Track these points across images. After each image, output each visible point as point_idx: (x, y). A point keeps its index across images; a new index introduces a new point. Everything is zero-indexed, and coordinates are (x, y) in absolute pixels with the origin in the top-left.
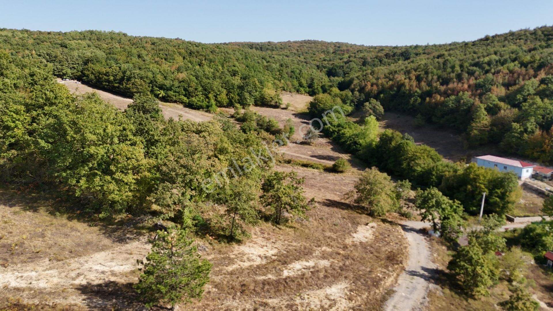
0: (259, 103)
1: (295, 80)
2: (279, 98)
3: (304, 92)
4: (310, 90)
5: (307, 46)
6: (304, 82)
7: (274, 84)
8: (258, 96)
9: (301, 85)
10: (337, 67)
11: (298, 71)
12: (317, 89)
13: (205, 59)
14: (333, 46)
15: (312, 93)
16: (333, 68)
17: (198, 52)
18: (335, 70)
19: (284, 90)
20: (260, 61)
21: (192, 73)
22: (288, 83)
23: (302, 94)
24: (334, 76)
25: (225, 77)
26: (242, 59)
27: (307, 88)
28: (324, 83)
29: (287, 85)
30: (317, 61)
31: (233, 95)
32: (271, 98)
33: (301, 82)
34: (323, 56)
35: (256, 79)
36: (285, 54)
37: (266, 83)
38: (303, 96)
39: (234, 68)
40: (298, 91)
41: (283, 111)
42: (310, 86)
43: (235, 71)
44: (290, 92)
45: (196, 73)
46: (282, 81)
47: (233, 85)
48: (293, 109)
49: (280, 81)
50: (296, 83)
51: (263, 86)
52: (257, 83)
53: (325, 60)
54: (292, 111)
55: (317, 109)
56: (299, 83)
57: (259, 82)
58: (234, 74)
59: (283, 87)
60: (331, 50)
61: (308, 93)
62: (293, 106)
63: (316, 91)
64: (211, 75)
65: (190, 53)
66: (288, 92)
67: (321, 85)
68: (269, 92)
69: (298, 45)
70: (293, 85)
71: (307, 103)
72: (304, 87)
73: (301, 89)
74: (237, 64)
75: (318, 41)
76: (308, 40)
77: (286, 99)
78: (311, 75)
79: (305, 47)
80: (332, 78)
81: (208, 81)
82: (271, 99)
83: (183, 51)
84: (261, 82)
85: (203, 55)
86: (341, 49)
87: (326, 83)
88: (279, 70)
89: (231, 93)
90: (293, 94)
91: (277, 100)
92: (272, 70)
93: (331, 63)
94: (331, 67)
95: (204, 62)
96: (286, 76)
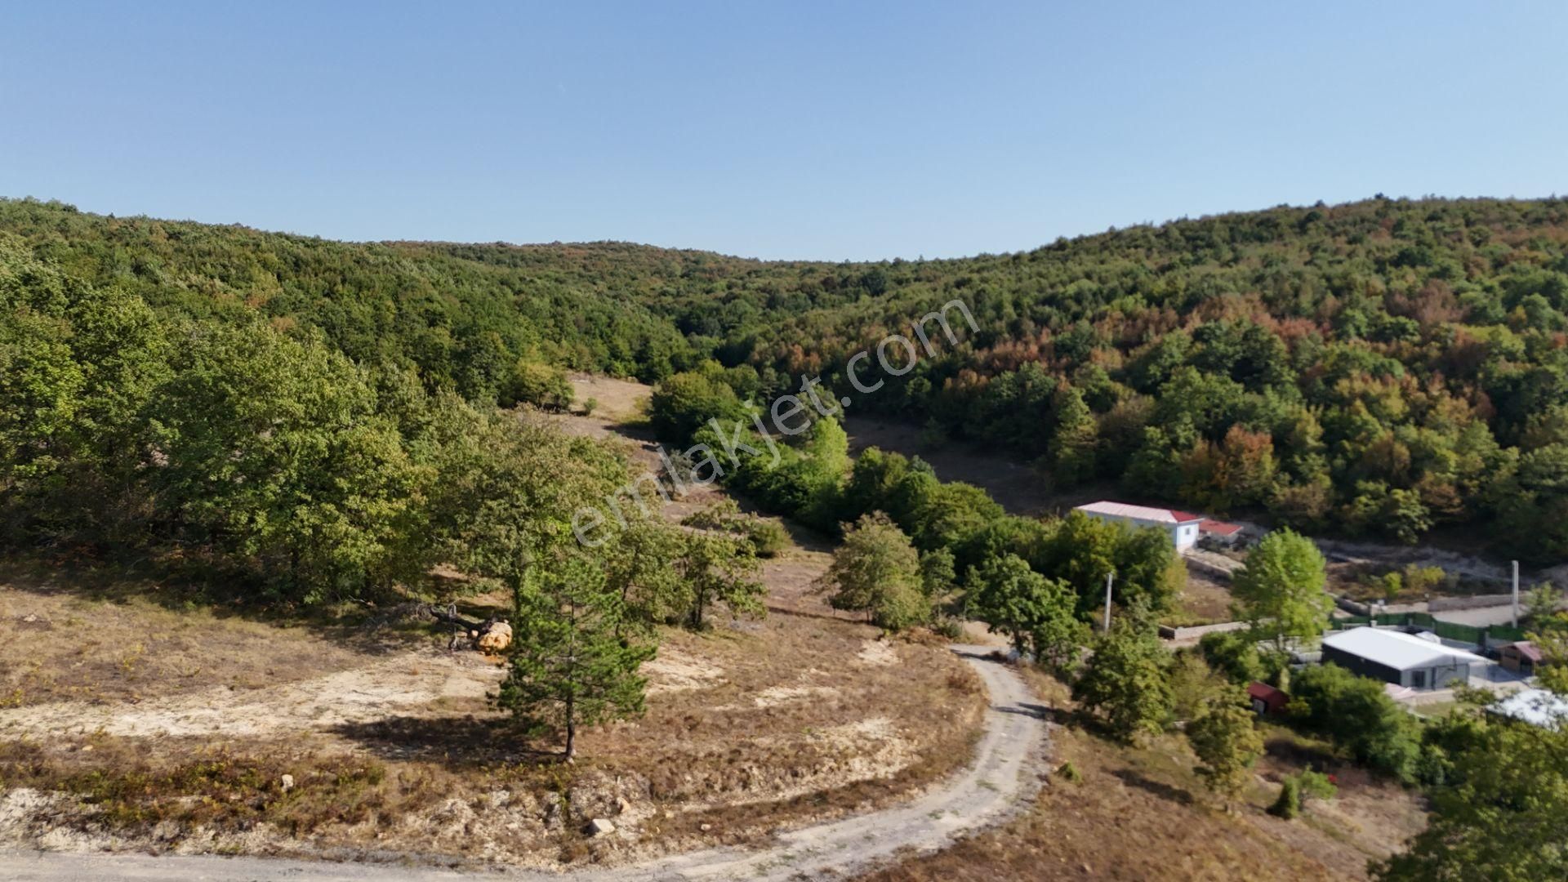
0: (508, 398)
1: (600, 341)
2: (565, 384)
3: (624, 373)
4: (642, 366)
5: (610, 256)
6: (622, 345)
7: (543, 349)
8: (506, 382)
9: (615, 355)
10: (702, 310)
11: (604, 319)
12: (660, 363)
13: (344, 281)
14: (679, 259)
15: (647, 376)
16: (691, 313)
17: (319, 262)
18: (699, 318)
19: (571, 367)
20: (496, 291)
21: (316, 316)
22: (581, 346)
23: (619, 378)
24: (698, 334)
25: (412, 329)
26: (447, 282)
27: (633, 363)
28: (676, 350)
29: (580, 354)
30: (644, 293)
32: (543, 385)
33: (617, 346)
34: (658, 284)
35: (496, 335)
36: (554, 275)
37: (525, 345)
38: (622, 383)
39: (427, 305)
40: (608, 371)
41: (579, 418)
42: (641, 357)
43: (434, 313)
44: (588, 371)
45: (326, 315)
46: (564, 342)
47: (438, 350)
48: (603, 414)
49: (558, 342)
50: (602, 349)
51: (516, 353)
52: (501, 346)
53: (664, 293)
54: (604, 418)
55: (674, 414)
56: (610, 349)
57: (504, 343)
58: (433, 320)
59: (569, 360)
60: (678, 270)
61: (637, 376)
62: (604, 408)
63: (657, 369)
64: (368, 322)
65: (296, 264)
66: (582, 374)
67: (668, 353)
68: (536, 368)
69: (583, 252)
70: (594, 355)
71: (638, 400)
72: (623, 360)
73: (617, 364)
74: (435, 293)
75: (636, 245)
76: (610, 243)
77: (581, 389)
78: (641, 328)
79: (604, 259)
80: (696, 338)
81: (361, 337)
82: (541, 388)
83: (271, 257)
84: (510, 343)
85: (334, 270)
86: (701, 266)
87: (682, 349)
88: (554, 316)
89: (434, 369)
90: (596, 377)
91: (559, 391)
92: (534, 316)
93: (684, 300)
94: (686, 310)
95: (340, 287)
96: (573, 329)
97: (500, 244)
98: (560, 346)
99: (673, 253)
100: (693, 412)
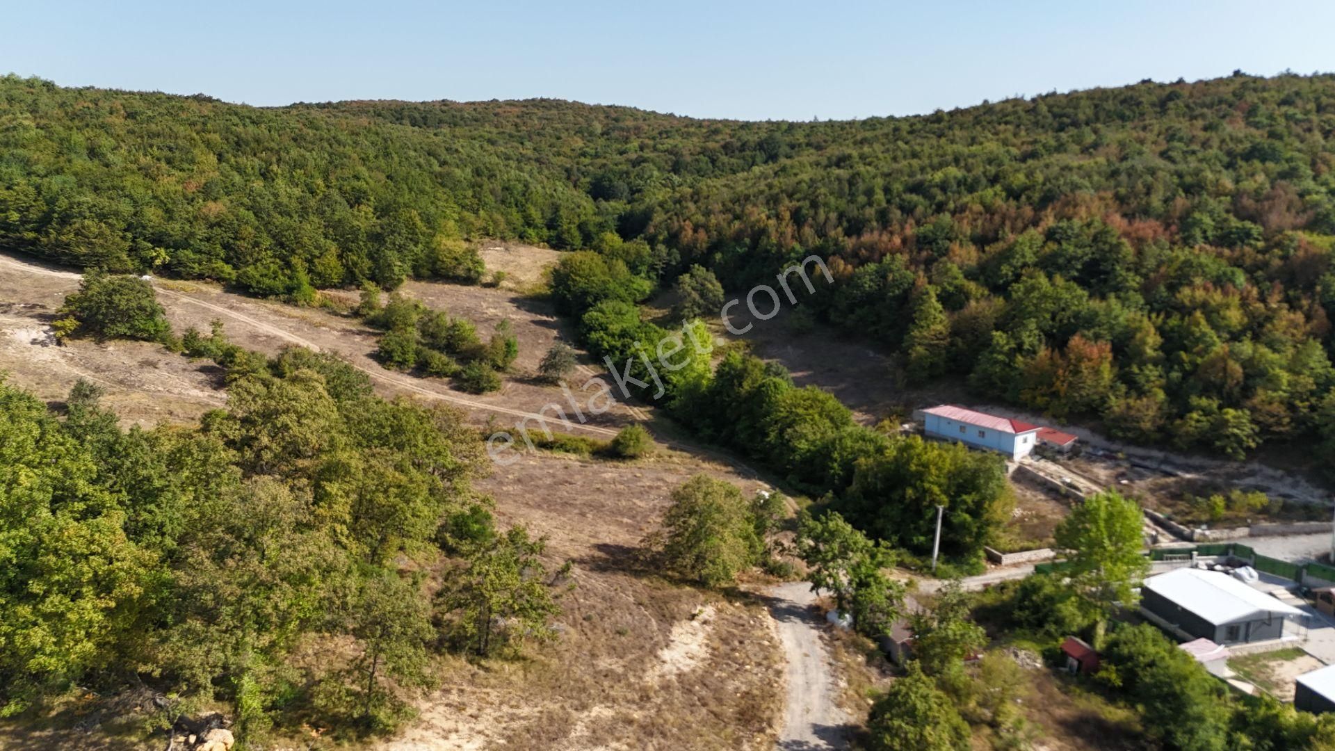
0: (425, 272)
1: (514, 210)
2: (476, 258)
3: (536, 240)
4: (553, 233)
5: (540, 114)
6: (535, 214)
7: (461, 220)
8: (422, 256)
9: (529, 223)
10: (614, 173)
11: (520, 187)
12: (569, 231)
13: (279, 161)
14: (601, 116)
15: (557, 243)
16: (603, 177)
17: (258, 141)
18: (610, 180)
19: (488, 234)
20: (422, 161)
21: (245, 200)
22: (497, 216)
23: (531, 244)
24: (607, 200)
25: (333, 212)
26: (376, 157)
27: (545, 230)
28: (583, 218)
29: (495, 222)
30: (565, 155)
31: (355, 258)
32: (456, 259)
33: (530, 215)
34: (579, 143)
35: (414, 213)
36: (487, 136)
37: (441, 221)
38: (535, 249)
39: (355, 183)
40: (522, 237)
41: (488, 291)
42: (551, 225)
43: (359, 191)
44: (503, 239)
45: (254, 200)
46: (482, 212)
47: (355, 231)
48: (511, 285)
49: (476, 212)
50: (516, 217)
51: (433, 228)
52: (419, 223)
53: (584, 155)
54: (511, 290)
55: (569, 291)
56: (524, 217)
57: (422, 220)
58: (356, 200)
59: (485, 229)
60: (598, 128)
61: (548, 242)
62: (513, 278)
63: (565, 236)
64: (294, 205)
65: (237, 143)
66: (498, 241)
67: (577, 221)
68: (451, 244)
69: (516, 110)
70: (508, 223)
71: (544, 267)
72: (536, 227)
73: (530, 231)
74: (363, 171)
75: (565, 102)
76: (542, 100)
77: (492, 258)
78: (552, 196)
79: (534, 117)
80: (603, 204)
81: (286, 220)
82: (454, 263)
83: (216, 137)
84: (428, 220)
85: (271, 150)
86: (621, 124)
87: (589, 217)
88: (473, 186)
89: (351, 251)
90: (511, 244)
91: (471, 265)
92: (455, 185)
93: (600, 161)
94: (600, 172)
95: (275, 168)
96: (490, 199)
97: (444, 102)
98: (478, 216)
99: (597, 109)
100: (585, 293)
